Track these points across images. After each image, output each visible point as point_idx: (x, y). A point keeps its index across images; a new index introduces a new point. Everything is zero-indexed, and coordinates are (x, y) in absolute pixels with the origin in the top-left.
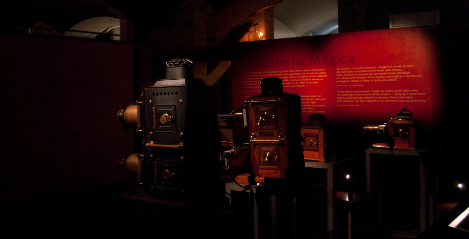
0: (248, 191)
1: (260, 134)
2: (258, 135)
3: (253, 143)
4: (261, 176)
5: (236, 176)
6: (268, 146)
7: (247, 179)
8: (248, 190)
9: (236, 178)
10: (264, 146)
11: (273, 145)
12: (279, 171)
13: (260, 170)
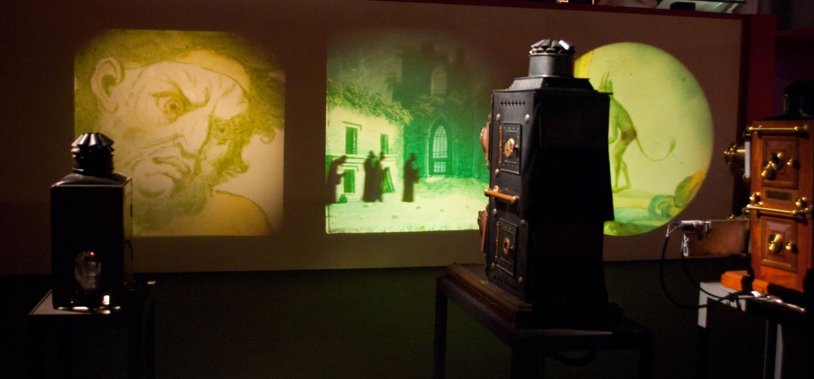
0: (734, 304)
1: (770, 195)
2: (764, 196)
3: (755, 212)
4: (763, 278)
5: (724, 272)
6: (779, 222)
7: (740, 282)
8: (733, 301)
9: (723, 275)
10: (772, 221)
11: (787, 220)
12: (794, 275)
13: (762, 268)
